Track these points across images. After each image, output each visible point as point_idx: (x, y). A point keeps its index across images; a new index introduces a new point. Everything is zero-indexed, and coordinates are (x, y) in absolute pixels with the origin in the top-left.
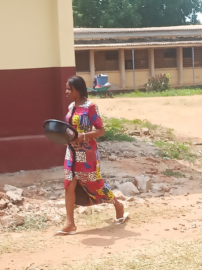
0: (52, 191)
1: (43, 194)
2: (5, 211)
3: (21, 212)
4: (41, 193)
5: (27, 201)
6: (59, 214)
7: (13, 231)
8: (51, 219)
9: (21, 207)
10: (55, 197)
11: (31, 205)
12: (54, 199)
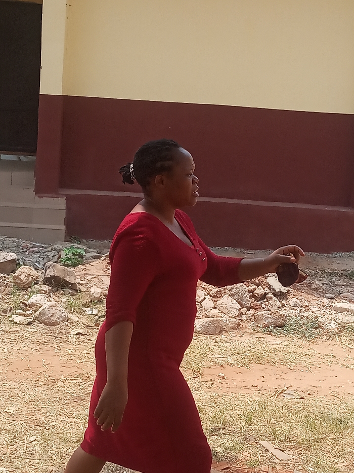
0: (330, 286)
1: (316, 289)
2: (261, 303)
3: (283, 309)
4: (314, 286)
5: (294, 295)
6: (335, 321)
7: (268, 332)
8: (324, 326)
9: (284, 302)
10: (333, 296)
11: (298, 301)
12: (332, 298)
